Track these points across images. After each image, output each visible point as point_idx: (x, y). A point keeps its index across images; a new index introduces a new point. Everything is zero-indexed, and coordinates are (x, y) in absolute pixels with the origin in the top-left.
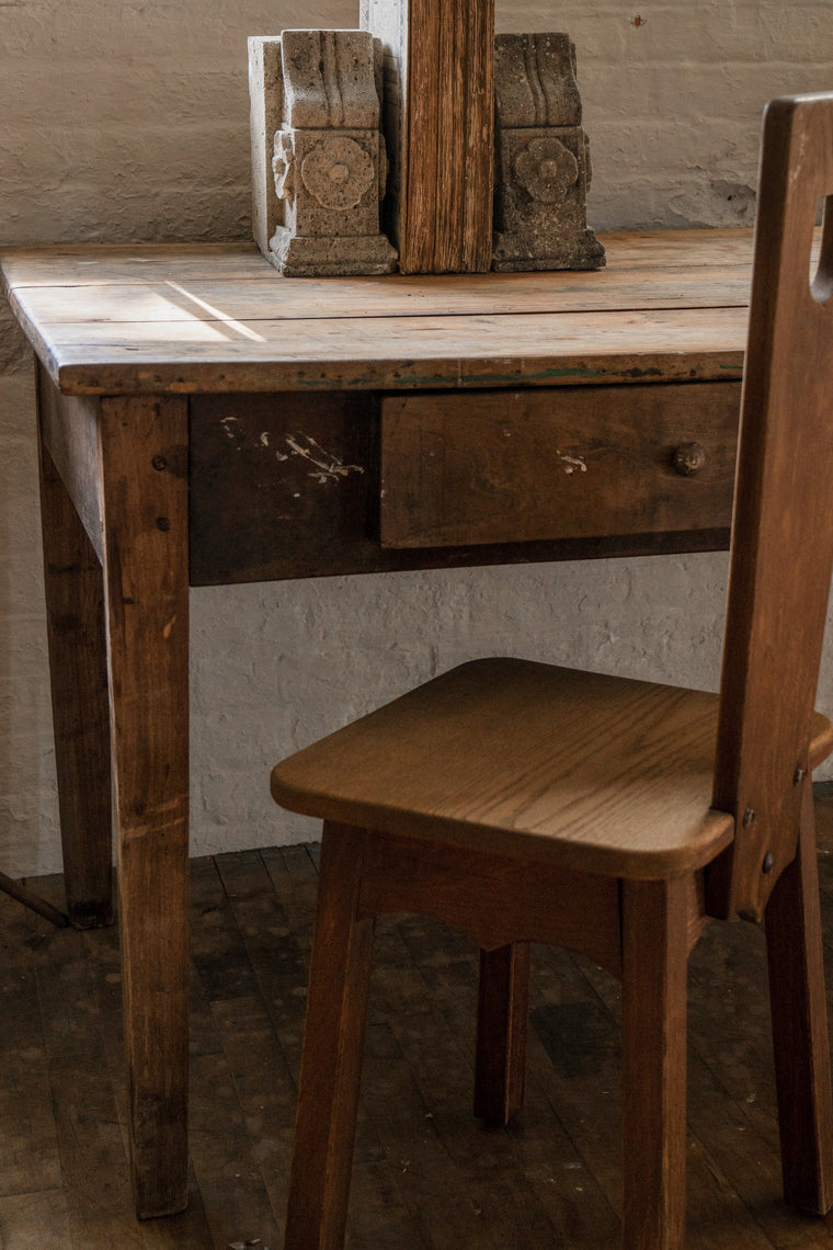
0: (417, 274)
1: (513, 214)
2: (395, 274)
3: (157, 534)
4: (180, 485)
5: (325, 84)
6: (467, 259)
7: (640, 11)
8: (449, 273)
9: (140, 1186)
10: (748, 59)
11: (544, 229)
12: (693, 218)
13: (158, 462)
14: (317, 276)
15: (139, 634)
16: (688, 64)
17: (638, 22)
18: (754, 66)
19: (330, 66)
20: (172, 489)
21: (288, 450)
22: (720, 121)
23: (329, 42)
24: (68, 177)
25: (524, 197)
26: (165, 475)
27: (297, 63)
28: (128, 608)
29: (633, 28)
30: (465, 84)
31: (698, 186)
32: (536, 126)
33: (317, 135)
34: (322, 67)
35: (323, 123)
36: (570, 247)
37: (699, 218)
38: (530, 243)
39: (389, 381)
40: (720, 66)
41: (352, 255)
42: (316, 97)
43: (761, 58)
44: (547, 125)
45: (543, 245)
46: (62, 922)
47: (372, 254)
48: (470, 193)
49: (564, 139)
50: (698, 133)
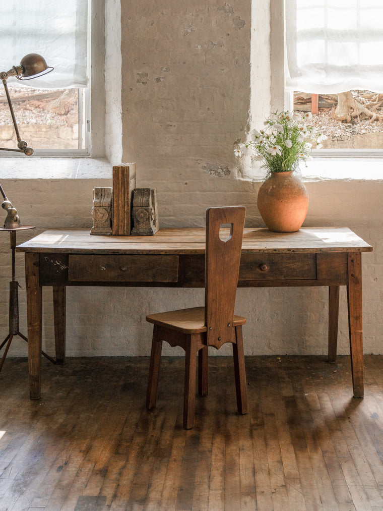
0: (115, 235)
1: (136, 224)
2: (111, 235)
3: (34, 277)
4: (38, 268)
5: (102, 198)
6: (125, 232)
7: (187, 181)
8: (121, 235)
9: (31, 393)
10: (212, 192)
11: (142, 227)
12: (199, 226)
13: (34, 264)
14: (96, 235)
15: (31, 293)
16: (198, 193)
17: (186, 184)
18: (213, 193)
19: (103, 195)
20: (36, 269)
21: (56, 263)
22: (205, 205)
23: (103, 190)
24: (67, 215)
25: (138, 221)
26: (35, 266)
27: (97, 194)
28: (29, 289)
29: (185, 185)
30: (124, 199)
31: (201, 219)
32: (140, 207)
33: (98, 208)
34: (101, 195)
35: (99, 206)
36: (147, 231)
37: (201, 226)
38: (139, 230)
39: (70, 252)
40: (205, 193)
41: (103, 231)
42: (98, 201)
43: (215, 192)
44: (143, 206)
45: (141, 230)
46: (55, 363)
47: (107, 231)
48: (125, 220)
49: (146, 210)
50: (200, 207)
